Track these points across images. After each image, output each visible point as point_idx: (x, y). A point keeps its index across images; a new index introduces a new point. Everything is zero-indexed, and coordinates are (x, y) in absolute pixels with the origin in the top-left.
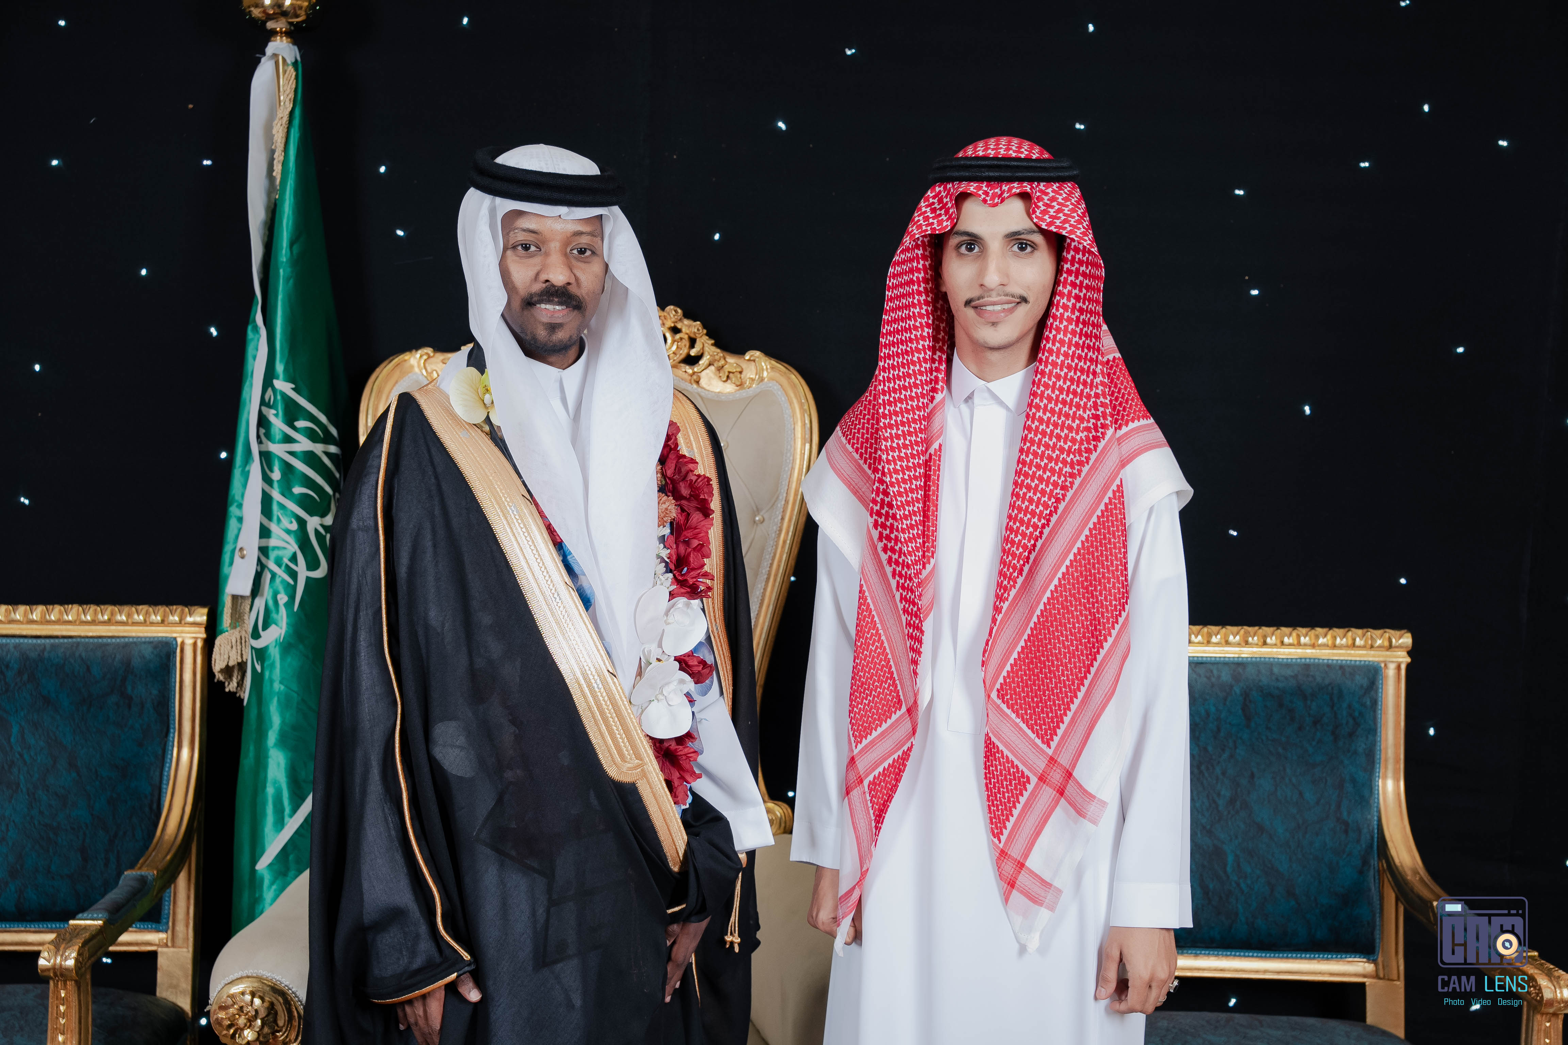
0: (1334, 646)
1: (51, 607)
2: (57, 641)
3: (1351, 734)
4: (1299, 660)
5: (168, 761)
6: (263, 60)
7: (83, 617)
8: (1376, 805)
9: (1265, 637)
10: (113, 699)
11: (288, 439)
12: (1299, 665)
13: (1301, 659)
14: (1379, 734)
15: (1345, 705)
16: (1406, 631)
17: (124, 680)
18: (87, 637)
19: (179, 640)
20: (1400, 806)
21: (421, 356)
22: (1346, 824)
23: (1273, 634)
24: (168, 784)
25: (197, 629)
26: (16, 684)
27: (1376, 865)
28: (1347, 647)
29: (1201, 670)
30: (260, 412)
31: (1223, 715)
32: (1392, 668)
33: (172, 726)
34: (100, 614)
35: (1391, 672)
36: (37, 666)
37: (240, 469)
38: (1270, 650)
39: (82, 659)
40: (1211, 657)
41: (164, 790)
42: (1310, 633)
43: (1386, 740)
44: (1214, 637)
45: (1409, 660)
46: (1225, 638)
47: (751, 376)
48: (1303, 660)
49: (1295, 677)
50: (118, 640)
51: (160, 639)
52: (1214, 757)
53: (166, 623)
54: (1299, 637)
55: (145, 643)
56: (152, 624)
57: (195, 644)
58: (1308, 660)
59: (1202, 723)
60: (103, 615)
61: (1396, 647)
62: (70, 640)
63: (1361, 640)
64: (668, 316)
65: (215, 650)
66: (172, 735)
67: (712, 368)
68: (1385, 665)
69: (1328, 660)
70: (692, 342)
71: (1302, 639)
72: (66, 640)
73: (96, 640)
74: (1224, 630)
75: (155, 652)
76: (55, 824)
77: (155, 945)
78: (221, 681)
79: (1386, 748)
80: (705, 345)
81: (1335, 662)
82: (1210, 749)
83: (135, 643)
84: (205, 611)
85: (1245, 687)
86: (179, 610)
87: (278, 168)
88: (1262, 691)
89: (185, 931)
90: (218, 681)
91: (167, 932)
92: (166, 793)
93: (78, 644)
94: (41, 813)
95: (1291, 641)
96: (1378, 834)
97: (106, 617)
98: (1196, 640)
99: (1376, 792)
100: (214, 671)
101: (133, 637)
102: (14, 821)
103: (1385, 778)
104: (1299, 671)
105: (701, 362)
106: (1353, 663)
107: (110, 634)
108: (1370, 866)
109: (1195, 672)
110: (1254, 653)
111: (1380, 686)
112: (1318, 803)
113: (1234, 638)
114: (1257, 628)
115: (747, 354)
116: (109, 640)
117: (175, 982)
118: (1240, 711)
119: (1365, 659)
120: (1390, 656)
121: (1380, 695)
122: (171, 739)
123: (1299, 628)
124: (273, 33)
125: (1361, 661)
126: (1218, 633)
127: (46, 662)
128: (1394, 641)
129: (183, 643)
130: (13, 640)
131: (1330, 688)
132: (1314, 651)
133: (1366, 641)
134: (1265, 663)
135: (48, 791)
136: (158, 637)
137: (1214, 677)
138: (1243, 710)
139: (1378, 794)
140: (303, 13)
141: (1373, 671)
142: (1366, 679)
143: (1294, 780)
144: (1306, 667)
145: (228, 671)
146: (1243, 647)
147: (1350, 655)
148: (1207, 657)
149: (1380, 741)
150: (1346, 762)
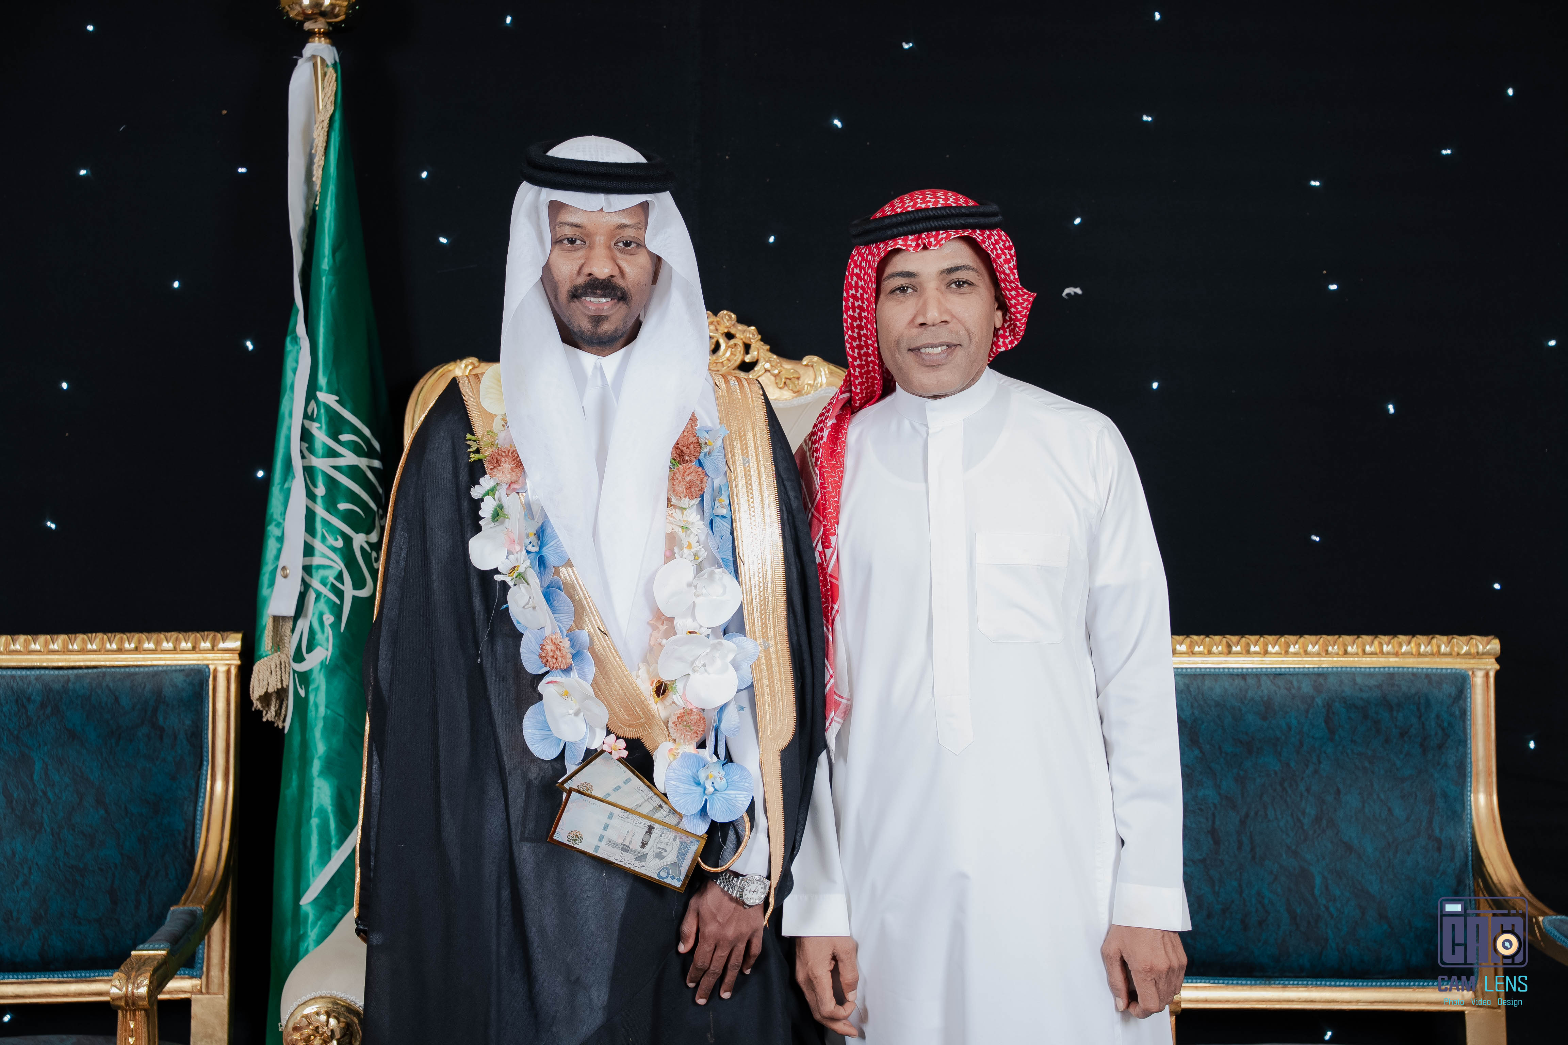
0: (1419, 655)
1: (73, 636)
2: (80, 671)
3: (1440, 747)
4: (1382, 670)
5: (202, 795)
6: (300, 62)
7: (108, 646)
8: (1469, 821)
9: (1345, 646)
10: (145, 730)
11: (332, 453)
12: (1383, 674)
13: (1384, 668)
14: (1469, 746)
15: (1433, 716)
16: (1493, 637)
17: (155, 710)
18: (113, 667)
19: (212, 668)
20: (1494, 822)
21: (466, 367)
22: (1439, 841)
23: (1354, 643)
24: (202, 820)
25: (231, 655)
26: (39, 718)
27: (1471, 885)
28: (1432, 654)
29: (1281, 682)
30: (303, 425)
31: (1305, 729)
32: (1480, 675)
33: (205, 758)
34: (127, 642)
35: (1478, 680)
36: (61, 698)
37: (279, 486)
38: (1352, 659)
39: (110, 690)
40: (1290, 668)
41: (198, 827)
42: (1392, 641)
43: (1477, 753)
44: (1292, 647)
45: (1497, 667)
46: (1303, 647)
47: (809, 382)
48: (1387, 669)
49: (1379, 686)
50: (146, 669)
51: (191, 667)
52: (1297, 773)
53: (197, 650)
54: (1381, 644)
55: (176, 671)
56: (183, 651)
57: (228, 672)
58: (1391, 669)
59: (1283, 737)
60: (129, 644)
61: (1483, 654)
62: (95, 670)
63: (1446, 647)
64: (722, 321)
65: (253, 676)
66: (205, 768)
67: (768, 374)
68: (1473, 673)
69: (1413, 668)
70: (747, 348)
71: (1385, 647)
72: (90, 671)
73: (123, 670)
74: (1302, 639)
75: (188, 680)
76: (81, 865)
77: (189, 992)
78: (259, 710)
79: (1477, 761)
80: (760, 350)
81: (1420, 670)
82: (1293, 764)
83: (166, 672)
84: (239, 636)
85: (1327, 698)
86: (211, 636)
87: (317, 173)
88: (1345, 702)
89: (221, 976)
90: (255, 709)
91: (200, 978)
92: (201, 829)
93: (104, 674)
94: (66, 853)
95: (1373, 649)
96: (1472, 852)
97: (133, 646)
98: (1274, 651)
99: (1469, 807)
100: (252, 698)
101: (163, 666)
102: (37, 864)
103: (1477, 792)
104: (1383, 681)
105: (756, 369)
106: (1439, 671)
107: (139, 663)
108: (1465, 886)
109: (1274, 684)
110: (1336, 662)
111: (1469, 695)
112: (1408, 820)
113: (1314, 648)
114: (1336, 637)
115: (804, 359)
116: (137, 670)
117: (210, 1031)
118: (1323, 724)
119: (1452, 666)
120: (1477, 664)
121: (1469, 704)
122: (204, 772)
123: (1380, 636)
124: (311, 34)
125: (1447, 669)
126: (1296, 642)
127: (71, 693)
128: (1481, 647)
129: (215, 670)
130: (33, 672)
131: (1416, 698)
132: (1397, 659)
133: (1452, 649)
134: (1347, 673)
135: (74, 830)
136: (190, 665)
137: (1294, 688)
138: (1326, 722)
139: (1471, 809)
140: (343, 13)
141: (1460, 679)
142: (1454, 687)
143: (1382, 796)
144: (1391, 676)
145: (266, 698)
146: (1322, 657)
147: (1435, 663)
148: (1285, 668)
149: (1470, 753)
150: (1436, 775)
